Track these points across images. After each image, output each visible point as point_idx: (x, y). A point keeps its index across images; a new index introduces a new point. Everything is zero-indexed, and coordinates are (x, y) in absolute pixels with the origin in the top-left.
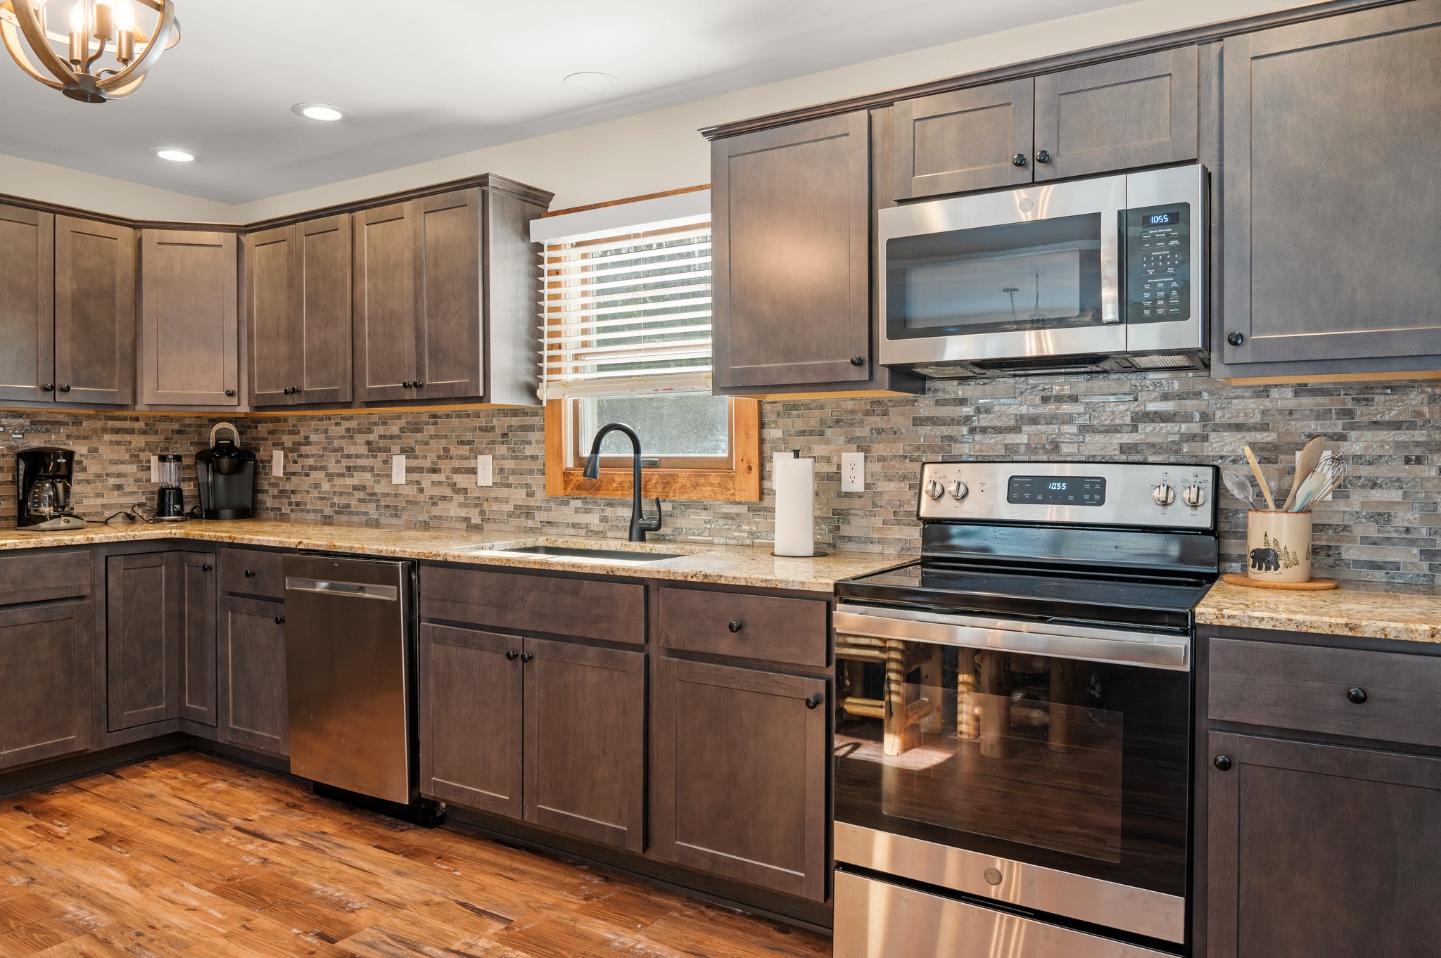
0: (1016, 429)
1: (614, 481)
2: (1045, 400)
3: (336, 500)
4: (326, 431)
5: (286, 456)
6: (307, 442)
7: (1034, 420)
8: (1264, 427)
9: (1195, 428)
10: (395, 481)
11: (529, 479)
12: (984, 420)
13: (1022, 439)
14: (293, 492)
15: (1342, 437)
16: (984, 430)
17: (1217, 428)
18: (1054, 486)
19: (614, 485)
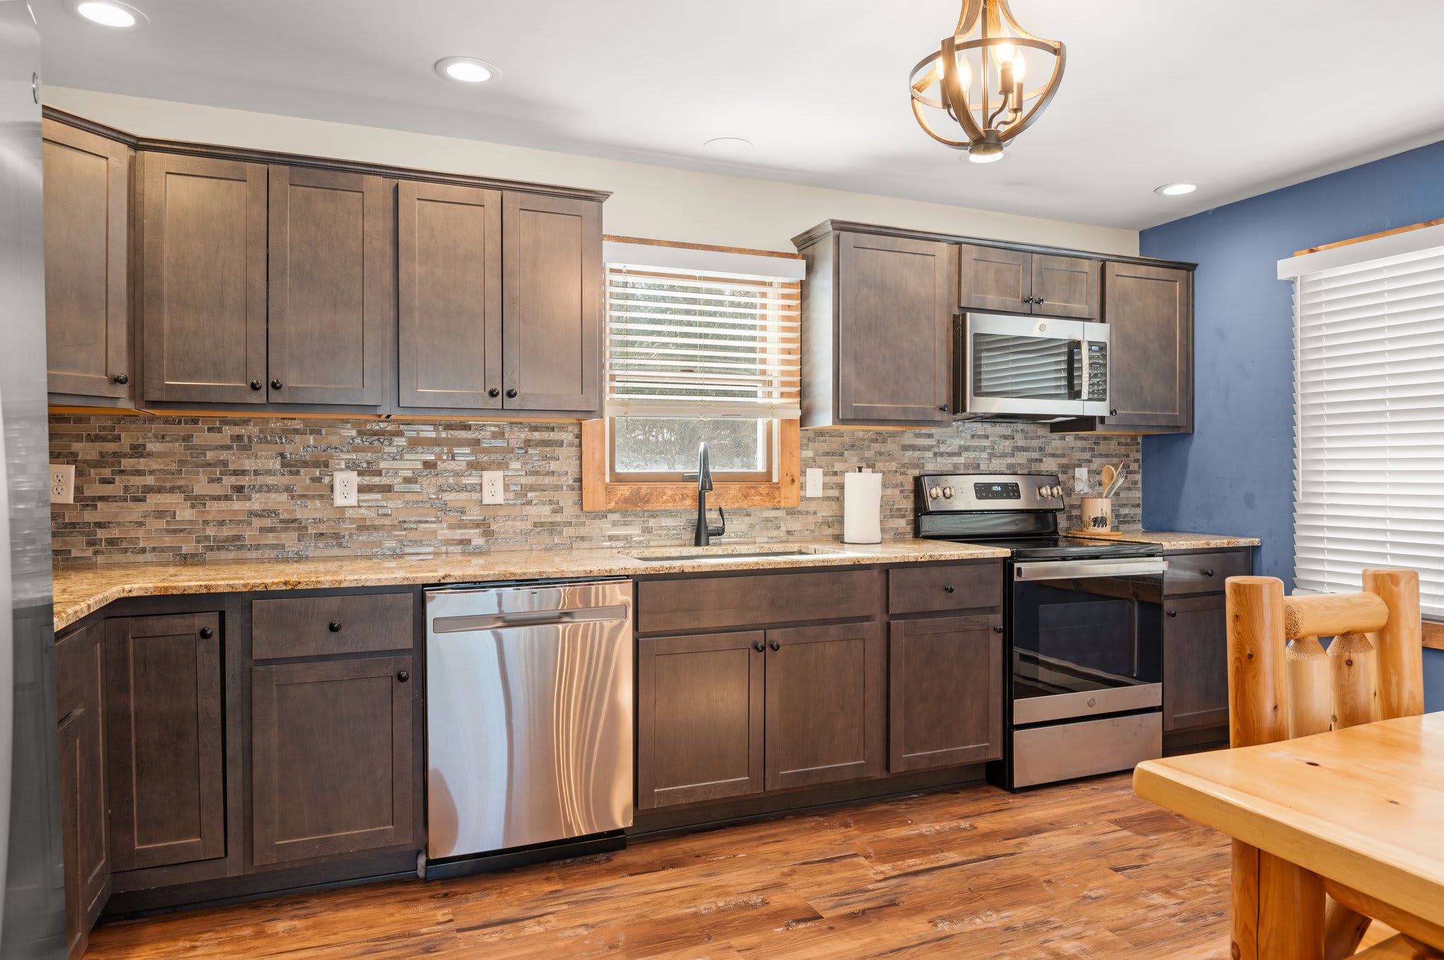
0: (959, 454)
1: (665, 494)
2: (973, 436)
3: (210, 531)
4: (188, 438)
5: (79, 473)
6: (138, 451)
7: (967, 449)
8: (1063, 456)
9: (1035, 455)
10: (339, 501)
11: (557, 496)
12: (943, 449)
13: (961, 460)
14: (100, 525)
15: (1090, 461)
16: (942, 454)
17: (1046, 455)
18: (996, 488)
19: (665, 498)
